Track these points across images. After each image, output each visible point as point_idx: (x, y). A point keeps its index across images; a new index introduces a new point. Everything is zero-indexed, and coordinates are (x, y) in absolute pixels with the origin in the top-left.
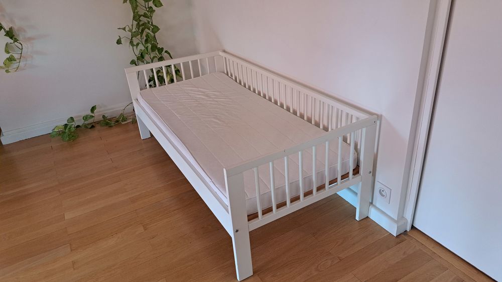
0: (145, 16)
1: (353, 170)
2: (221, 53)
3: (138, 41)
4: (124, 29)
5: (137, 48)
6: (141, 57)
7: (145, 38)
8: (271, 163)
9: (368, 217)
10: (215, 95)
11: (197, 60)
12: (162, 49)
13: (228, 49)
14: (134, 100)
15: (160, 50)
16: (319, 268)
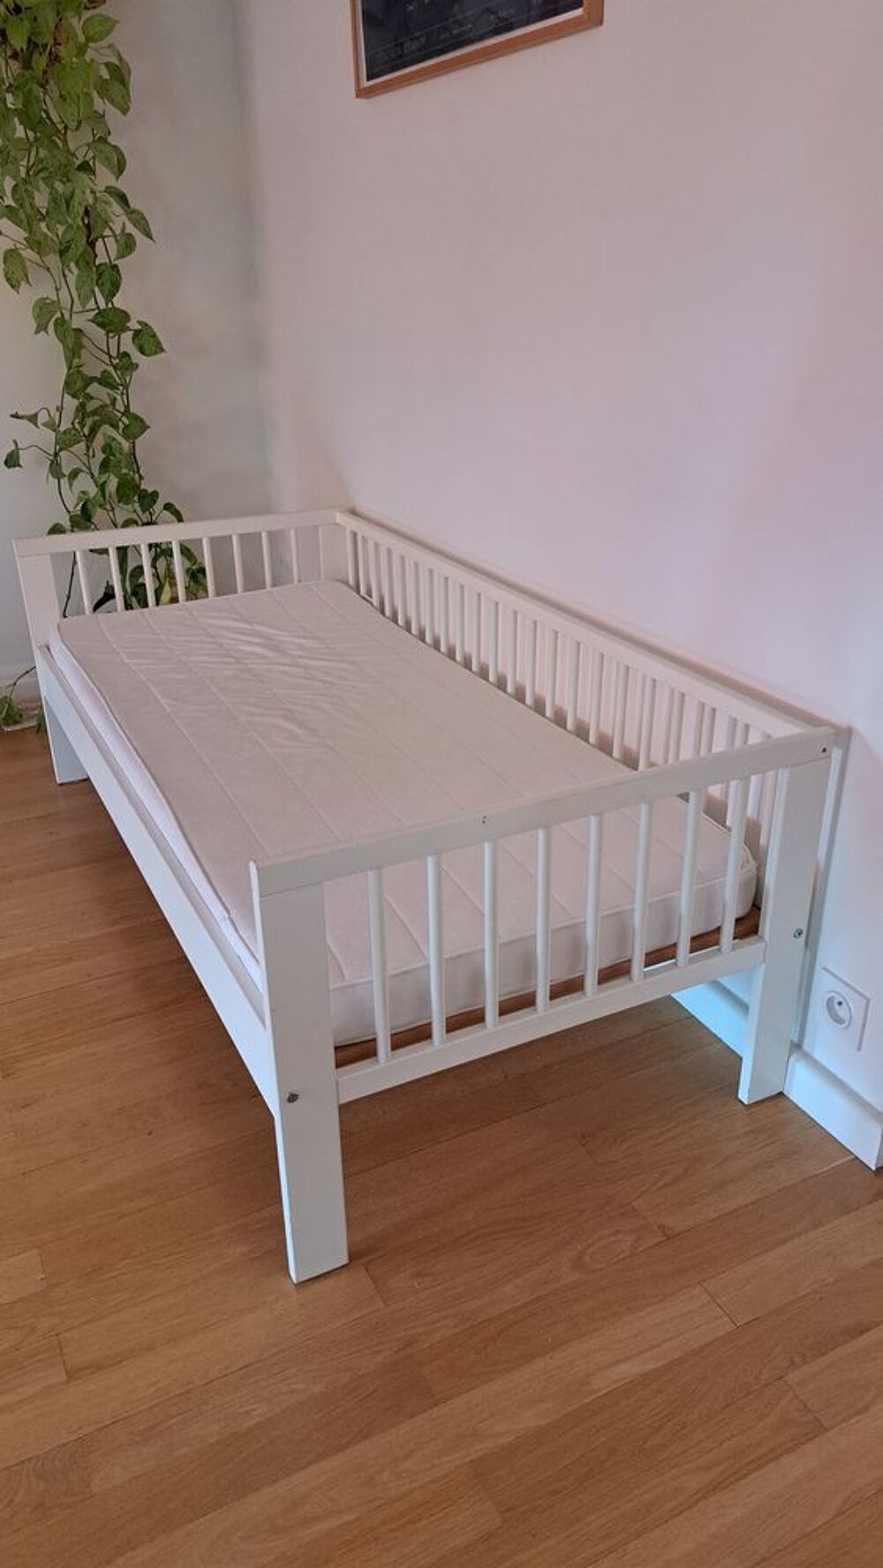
0: (105, 381)
1: (738, 921)
2: (340, 518)
3: (78, 464)
4: (33, 419)
5: (71, 485)
6: (83, 519)
7: (100, 456)
8: (430, 861)
9: (781, 1094)
10: (301, 647)
11: (260, 534)
12: (155, 495)
13: (363, 505)
14: (39, 648)
15: (148, 499)
16: (587, 1258)
